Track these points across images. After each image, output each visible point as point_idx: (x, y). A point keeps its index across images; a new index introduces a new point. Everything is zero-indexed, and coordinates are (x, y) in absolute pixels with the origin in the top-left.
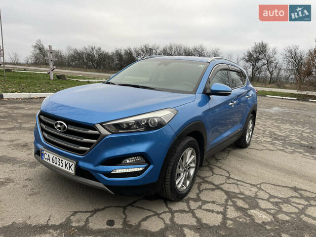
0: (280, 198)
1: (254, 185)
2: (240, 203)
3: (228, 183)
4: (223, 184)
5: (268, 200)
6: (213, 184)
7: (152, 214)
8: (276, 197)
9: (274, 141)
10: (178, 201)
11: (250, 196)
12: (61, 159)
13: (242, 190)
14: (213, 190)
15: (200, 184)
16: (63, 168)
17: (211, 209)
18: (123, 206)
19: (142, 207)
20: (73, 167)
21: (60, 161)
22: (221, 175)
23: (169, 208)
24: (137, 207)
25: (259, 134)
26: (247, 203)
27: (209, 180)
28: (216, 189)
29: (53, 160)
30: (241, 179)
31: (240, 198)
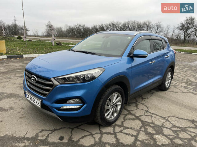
0: (180, 128)
1: (164, 118)
2: (150, 130)
3: (145, 115)
4: (142, 115)
5: (170, 129)
6: (134, 115)
7: (89, 134)
8: (177, 127)
9: (188, 86)
10: (108, 126)
11: (159, 125)
13: (154, 121)
14: (133, 119)
15: (126, 115)
17: (128, 132)
18: (72, 127)
19: (84, 129)
20: (40, 103)
21: (34, 100)
22: (142, 110)
23: (100, 131)
24: (80, 129)
26: (155, 130)
27: (133, 112)
28: (136, 119)
29: (30, 98)
30: (155, 113)
31: (151, 126)
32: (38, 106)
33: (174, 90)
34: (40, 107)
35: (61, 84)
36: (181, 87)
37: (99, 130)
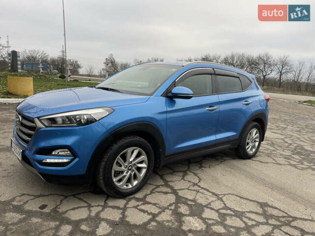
0: (234, 211)
1: (217, 195)
2: (183, 209)
3: (189, 190)
4: (184, 189)
5: (217, 211)
6: (172, 188)
7: (86, 205)
8: (230, 209)
11: (201, 204)
14: (166, 193)
15: (158, 187)
17: (146, 209)
18: (65, 194)
20: (20, 155)
22: (189, 182)
23: (105, 203)
24: (77, 198)
25: (280, 147)
26: (191, 210)
27: (171, 184)
28: (170, 193)
30: (208, 188)
31: (188, 205)
34: (20, 159)
35: (46, 127)
36: (278, 156)
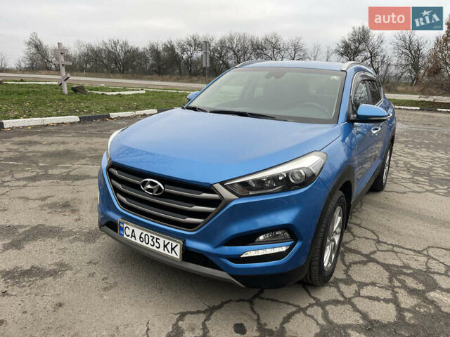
1: (419, 252)
2: (411, 283)
3: (381, 251)
4: (375, 252)
6: (360, 253)
7: (294, 308)
9: (416, 178)
10: (323, 285)
11: (421, 270)
12: (156, 237)
13: (406, 261)
14: (364, 263)
15: (343, 255)
16: (161, 250)
17: (374, 295)
18: (247, 299)
19: (276, 298)
20: (178, 250)
21: (155, 240)
22: (367, 238)
23: (314, 299)
26: (421, 282)
28: (368, 262)
29: (140, 237)
30: (397, 243)
31: (408, 275)
32: (173, 255)
33: (396, 188)
34: (178, 257)
35: (240, 197)
36: (403, 181)
37: (310, 295)
